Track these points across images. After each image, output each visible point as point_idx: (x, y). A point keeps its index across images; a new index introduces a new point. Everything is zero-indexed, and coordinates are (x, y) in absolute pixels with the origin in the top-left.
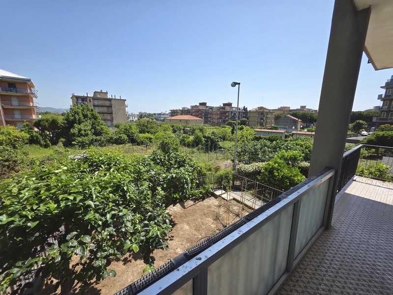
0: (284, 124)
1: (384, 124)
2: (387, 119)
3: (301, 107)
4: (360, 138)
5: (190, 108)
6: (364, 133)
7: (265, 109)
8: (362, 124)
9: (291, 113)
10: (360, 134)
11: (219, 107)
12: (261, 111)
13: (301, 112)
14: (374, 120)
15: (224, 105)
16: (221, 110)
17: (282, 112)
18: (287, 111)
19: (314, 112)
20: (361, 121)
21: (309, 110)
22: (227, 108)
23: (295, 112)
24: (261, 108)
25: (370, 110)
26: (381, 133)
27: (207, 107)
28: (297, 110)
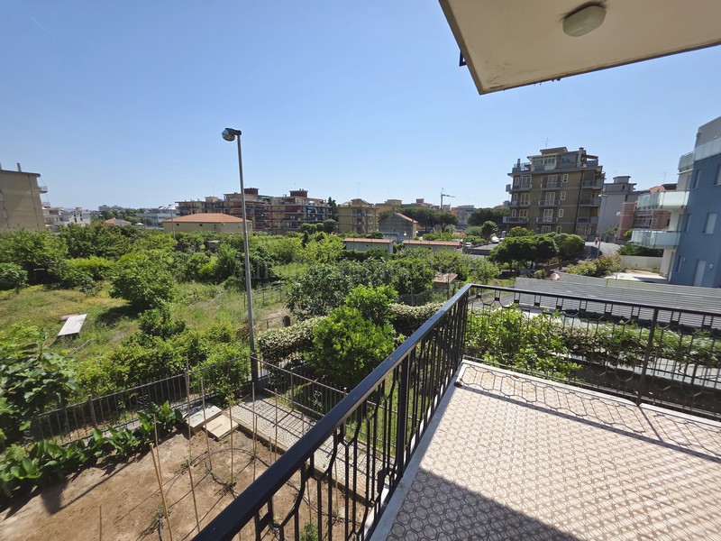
0: (394, 228)
1: (515, 226)
2: (517, 220)
3: (417, 200)
4: (491, 247)
5: (222, 198)
6: (495, 239)
7: (364, 202)
8: (492, 227)
9: (404, 209)
10: (490, 240)
11: (283, 199)
12: (358, 206)
13: (418, 208)
14: (505, 220)
15: (293, 193)
16: (287, 203)
17: (390, 209)
18: (397, 206)
19: (434, 209)
20: (490, 222)
21: (429, 205)
22: (299, 201)
23: (409, 208)
24: (359, 201)
25: (500, 206)
26: (512, 239)
27: (259, 197)
28: (412, 205)
